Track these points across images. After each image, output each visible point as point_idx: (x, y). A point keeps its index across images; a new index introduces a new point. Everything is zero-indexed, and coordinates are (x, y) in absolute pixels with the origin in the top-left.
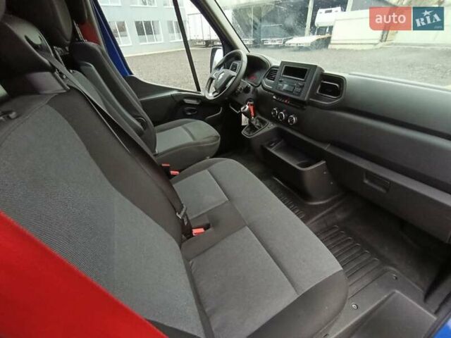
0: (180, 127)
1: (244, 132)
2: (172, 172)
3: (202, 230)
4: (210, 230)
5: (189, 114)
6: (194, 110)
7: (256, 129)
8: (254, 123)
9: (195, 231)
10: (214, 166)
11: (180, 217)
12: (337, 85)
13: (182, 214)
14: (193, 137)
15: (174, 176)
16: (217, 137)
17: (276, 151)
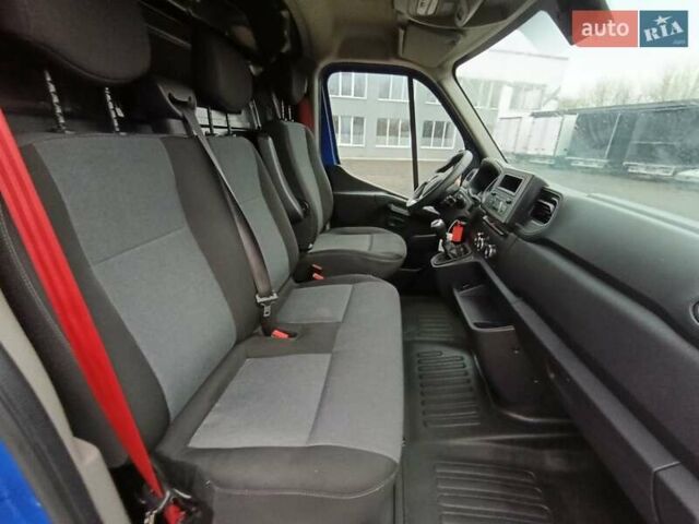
0: (368, 236)
1: (434, 261)
2: (315, 275)
3: (286, 336)
4: (292, 339)
5: (393, 225)
7: (449, 258)
8: (448, 248)
9: (276, 332)
10: (362, 284)
11: (259, 300)
12: (551, 206)
13: (265, 299)
14: (370, 248)
15: (314, 279)
16: (399, 257)
17: (462, 297)
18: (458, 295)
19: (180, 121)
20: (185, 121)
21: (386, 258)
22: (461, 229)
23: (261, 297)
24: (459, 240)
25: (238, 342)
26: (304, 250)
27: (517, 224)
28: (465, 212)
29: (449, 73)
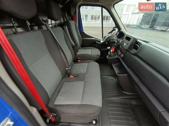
0: (91, 50)
1: (107, 56)
2: (79, 61)
3: (73, 77)
4: (75, 78)
5: (97, 46)
6: (98, 46)
7: (111, 56)
8: (111, 54)
9: (71, 76)
10: (90, 63)
11: (67, 69)
12: (138, 46)
13: (68, 69)
14: (92, 53)
15: (79, 62)
16: (98, 55)
17: (114, 66)
18: (113, 65)
19: (45, 26)
20: (46, 26)
21: (95, 56)
22: (114, 49)
23: (67, 68)
24: (114, 51)
25: (62, 79)
26: (75, 54)
27: (129, 50)
28: (115, 44)
29: (112, 6)
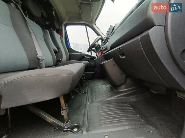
28: (101, 49)
29: (94, 24)
